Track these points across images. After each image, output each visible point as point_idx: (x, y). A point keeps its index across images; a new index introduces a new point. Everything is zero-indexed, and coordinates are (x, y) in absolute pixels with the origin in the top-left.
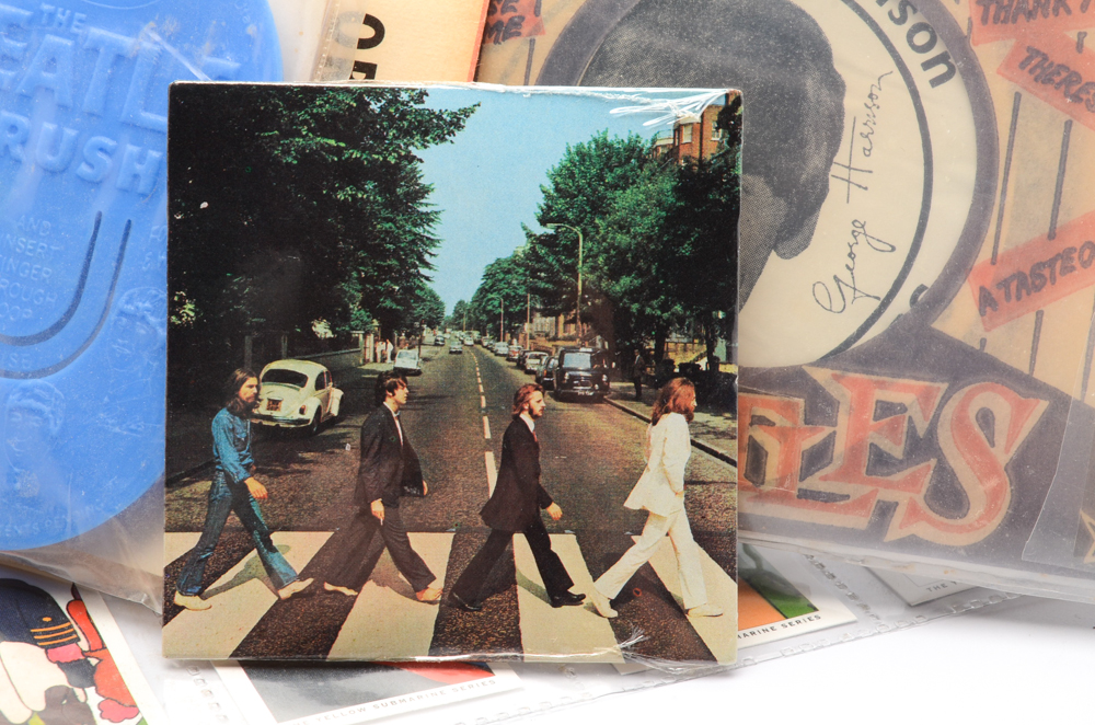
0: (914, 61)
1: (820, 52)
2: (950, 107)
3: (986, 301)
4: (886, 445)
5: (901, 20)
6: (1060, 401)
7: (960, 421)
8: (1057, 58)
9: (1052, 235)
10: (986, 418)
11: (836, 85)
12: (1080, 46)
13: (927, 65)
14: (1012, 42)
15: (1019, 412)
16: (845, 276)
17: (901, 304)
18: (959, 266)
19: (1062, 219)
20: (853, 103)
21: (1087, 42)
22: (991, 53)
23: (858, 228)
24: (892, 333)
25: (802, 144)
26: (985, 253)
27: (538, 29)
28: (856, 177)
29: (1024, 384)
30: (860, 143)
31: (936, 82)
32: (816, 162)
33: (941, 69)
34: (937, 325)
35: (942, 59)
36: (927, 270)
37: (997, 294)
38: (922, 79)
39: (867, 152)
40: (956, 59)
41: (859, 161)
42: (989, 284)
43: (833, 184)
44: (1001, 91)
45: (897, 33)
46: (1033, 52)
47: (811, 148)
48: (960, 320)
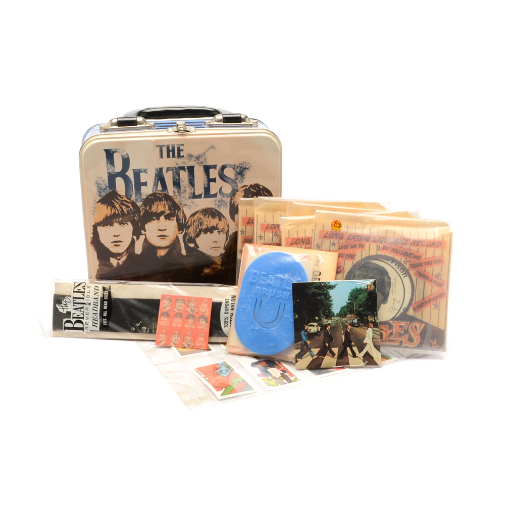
0: (401, 274)
1: (387, 273)
2: (407, 281)
3: (414, 309)
4: (401, 332)
5: (398, 268)
6: (426, 324)
7: (412, 328)
8: (422, 273)
9: (423, 299)
10: (416, 327)
11: (390, 278)
12: (425, 271)
13: (403, 275)
14: (415, 271)
15: (421, 326)
16: (393, 307)
17: (402, 310)
18: (410, 304)
19: (424, 296)
20: (392, 281)
21: (426, 270)
22: (412, 272)
23: (394, 299)
24: (401, 315)
25: (385, 287)
26: (414, 302)
27: (344, 272)
28: (393, 292)
29: (421, 322)
30: (394, 287)
31: (404, 277)
32: (387, 290)
33: (405, 275)
34: (407, 313)
35: (405, 273)
36: (405, 305)
37: (416, 308)
38: (402, 277)
39: (395, 288)
40: (407, 273)
41: (394, 289)
42: (415, 307)
43: (390, 293)
44: (414, 278)
45: (398, 270)
46: (418, 272)
47: (386, 288)
48: (411, 312)
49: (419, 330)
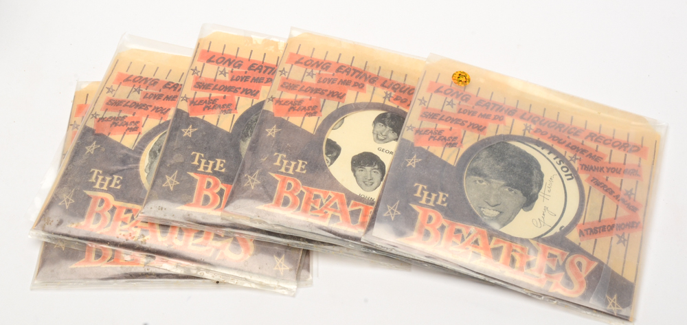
0: (563, 174)
1: (538, 167)
2: (572, 186)
3: (581, 233)
4: (551, 265)
5: (560, 164)
6: (601, 263)
7: (572, 262)
8: (601, 181)
9: (600, 221)
10: (579, 264)
12: (607, 180)
13: (566, 175)
14: (589, 175)
15: (589, 264)
16: (542, 219)
17: (557, 230)
18: (574, 222)
19: (602, 218)
21: (609, 179)
22: (584, 177)
23: (546, 208)
24: (551, 237)
25: (532, 186)
26: (581, 221)
27: (461, 146)
28: (545, 196)
29: (591, 257)
30: (547, 189)
31: (568, 179)
32: (535, 190)
33: (570, 177)
34: (568, 236)
35: (571, 175)
36: (566, 222)
37: (585, 233)
38: (565, 178)
39: (549, 191)
40: (575, 175)
41: (547, 193)
42: (583, 229)
43: (539, 196)
44: (586, 186)
45: (559, 167)
46: (594, 179)
47: (534, 187)
48: (573, 236)
49: (586, 271)
